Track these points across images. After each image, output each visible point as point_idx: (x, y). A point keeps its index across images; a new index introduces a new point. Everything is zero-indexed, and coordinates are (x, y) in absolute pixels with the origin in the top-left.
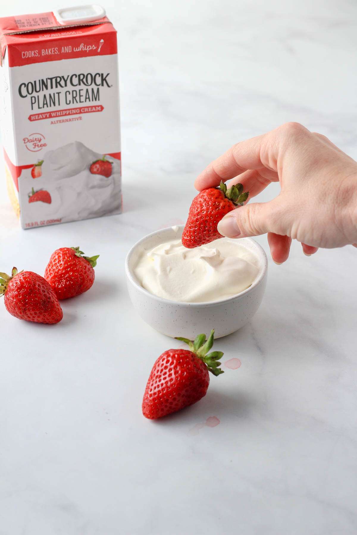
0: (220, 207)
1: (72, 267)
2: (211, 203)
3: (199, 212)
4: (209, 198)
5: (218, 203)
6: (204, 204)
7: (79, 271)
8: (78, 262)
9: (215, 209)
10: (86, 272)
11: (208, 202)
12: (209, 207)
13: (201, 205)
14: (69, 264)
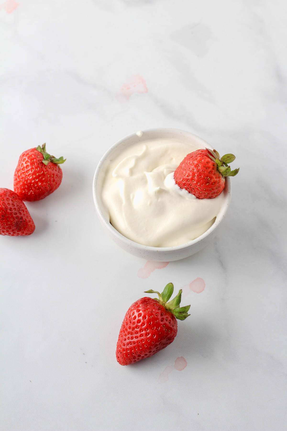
0: (211, 182)
1: (40, 178)
2: (204, 177)
3: (189, 179)
4: (203, 170)
5: (210, 179)
6: (196, 175)
7: (47, 180)
8: (46, 172)
9: (206, 183)
10: (54, 180)
11: (200, 174)
12: (201, 180)
13: (194, 174)
14: (37, 174)
